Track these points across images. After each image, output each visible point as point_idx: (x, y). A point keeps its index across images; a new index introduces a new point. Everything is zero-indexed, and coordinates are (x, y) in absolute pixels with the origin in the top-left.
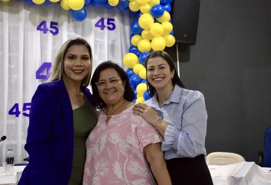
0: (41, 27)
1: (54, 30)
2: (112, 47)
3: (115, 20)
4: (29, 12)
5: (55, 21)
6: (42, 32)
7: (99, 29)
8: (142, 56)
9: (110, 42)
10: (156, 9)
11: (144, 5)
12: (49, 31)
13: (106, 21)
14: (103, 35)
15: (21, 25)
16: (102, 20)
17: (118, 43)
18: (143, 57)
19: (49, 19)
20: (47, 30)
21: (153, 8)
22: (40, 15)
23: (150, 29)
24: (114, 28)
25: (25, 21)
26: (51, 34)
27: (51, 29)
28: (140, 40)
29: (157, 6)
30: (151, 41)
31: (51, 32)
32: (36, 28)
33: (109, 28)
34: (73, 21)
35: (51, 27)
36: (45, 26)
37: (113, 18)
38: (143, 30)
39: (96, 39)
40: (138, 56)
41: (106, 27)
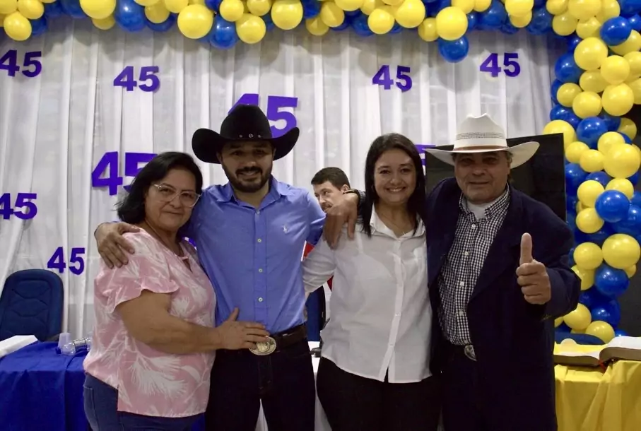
0: (381, 77)
1: (404, 83)
2: (515, 111)
3: (519, 56)
4: (357, 51)
5: (405, 65)
6: (383, 86)
7: (488, 75)
8: (583, 127)
9: (511, 101)
10: (613, 27)
11: (586, 21)
12: (395, 83)
13: (501, 60)
14: (497, 86)
15: (345, 75)
16: (494, 57)
17: (527, 103)
18: (586, 128)
19: (394, 62)
20: (392, 82)
21: (606, 25)
22: (379, 54)
23: (599, 68)
24: (517, 71)
25: (352, 68)
26: (399, 90)
27: (398, 81)
28: (576, 94)
29: (615, 21)
30: (600, 94)
31: (399, 85)
32: (371, 80)
33: (508, 73)
34: (439, 60)
35: (399, 76)
36: (387, 76)
37: (516, 52)
38: (583, 71)
39: (483, 95)
40: (575, 126)
41: (502, 70)
